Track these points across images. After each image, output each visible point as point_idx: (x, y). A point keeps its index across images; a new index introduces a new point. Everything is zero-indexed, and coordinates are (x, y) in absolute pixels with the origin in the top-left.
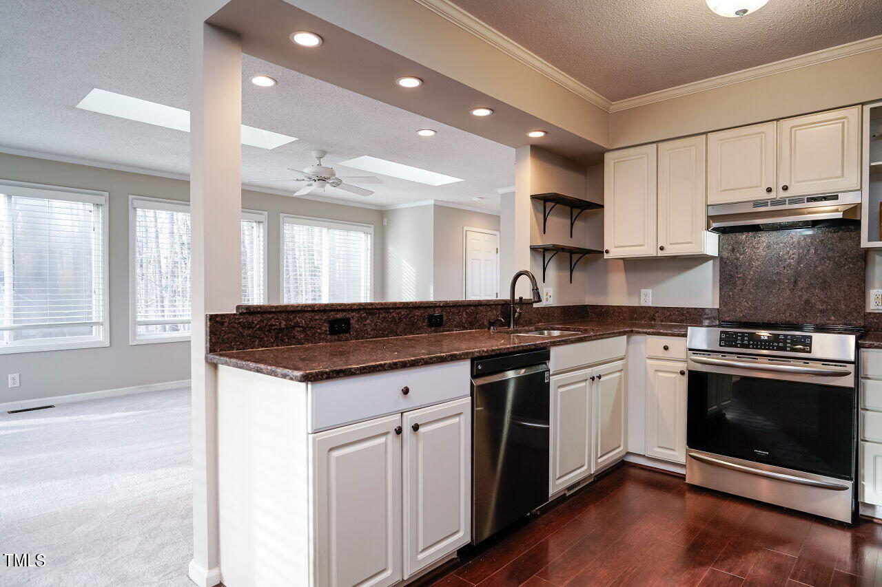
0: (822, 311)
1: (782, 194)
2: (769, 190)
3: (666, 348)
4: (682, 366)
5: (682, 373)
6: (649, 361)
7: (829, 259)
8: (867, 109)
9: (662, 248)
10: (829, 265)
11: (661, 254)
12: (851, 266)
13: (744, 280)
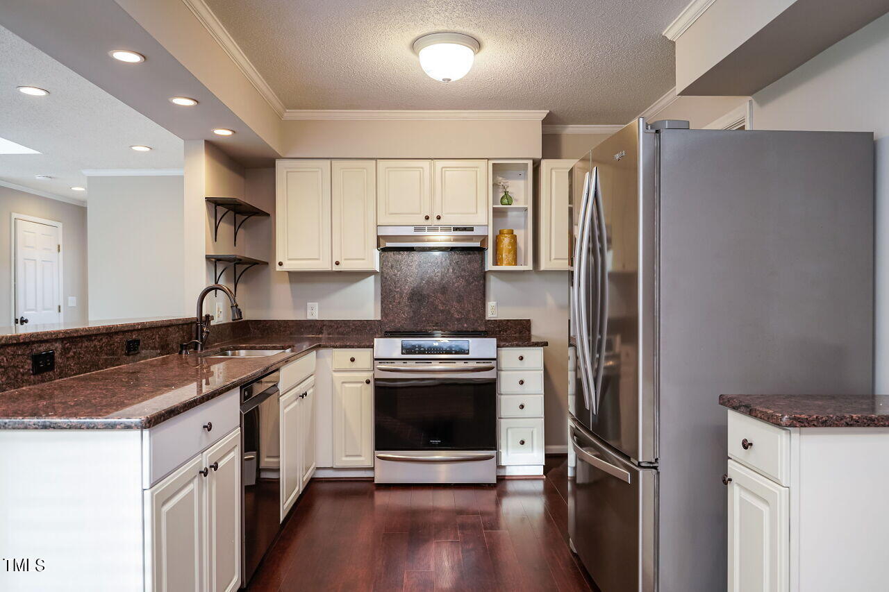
0: (458, 320)
1: (436, 222)
2: (427, 218)
3: (353, 360)
4: (369, 375)
5: (368, 382)
6: (336, 374)
7: (462, 277)
8: (491, 162)
9: (337, 263)
10: (462, 282)
11: (336, 268)
12: (476, 283)
13: (401, 294)
